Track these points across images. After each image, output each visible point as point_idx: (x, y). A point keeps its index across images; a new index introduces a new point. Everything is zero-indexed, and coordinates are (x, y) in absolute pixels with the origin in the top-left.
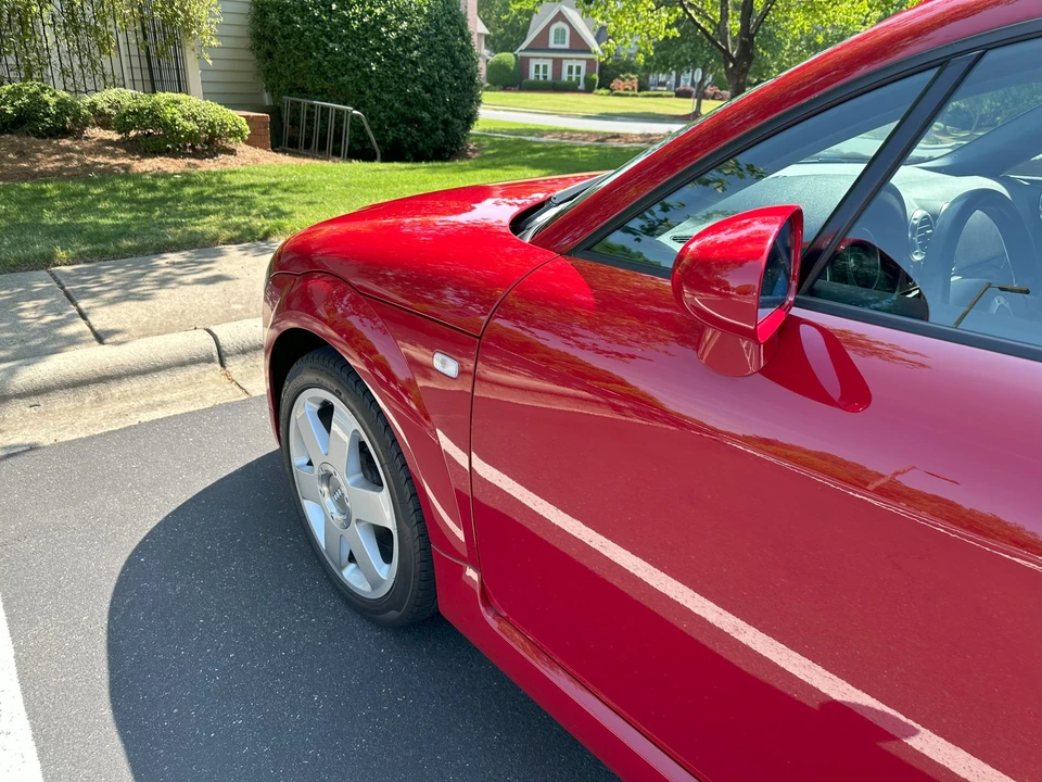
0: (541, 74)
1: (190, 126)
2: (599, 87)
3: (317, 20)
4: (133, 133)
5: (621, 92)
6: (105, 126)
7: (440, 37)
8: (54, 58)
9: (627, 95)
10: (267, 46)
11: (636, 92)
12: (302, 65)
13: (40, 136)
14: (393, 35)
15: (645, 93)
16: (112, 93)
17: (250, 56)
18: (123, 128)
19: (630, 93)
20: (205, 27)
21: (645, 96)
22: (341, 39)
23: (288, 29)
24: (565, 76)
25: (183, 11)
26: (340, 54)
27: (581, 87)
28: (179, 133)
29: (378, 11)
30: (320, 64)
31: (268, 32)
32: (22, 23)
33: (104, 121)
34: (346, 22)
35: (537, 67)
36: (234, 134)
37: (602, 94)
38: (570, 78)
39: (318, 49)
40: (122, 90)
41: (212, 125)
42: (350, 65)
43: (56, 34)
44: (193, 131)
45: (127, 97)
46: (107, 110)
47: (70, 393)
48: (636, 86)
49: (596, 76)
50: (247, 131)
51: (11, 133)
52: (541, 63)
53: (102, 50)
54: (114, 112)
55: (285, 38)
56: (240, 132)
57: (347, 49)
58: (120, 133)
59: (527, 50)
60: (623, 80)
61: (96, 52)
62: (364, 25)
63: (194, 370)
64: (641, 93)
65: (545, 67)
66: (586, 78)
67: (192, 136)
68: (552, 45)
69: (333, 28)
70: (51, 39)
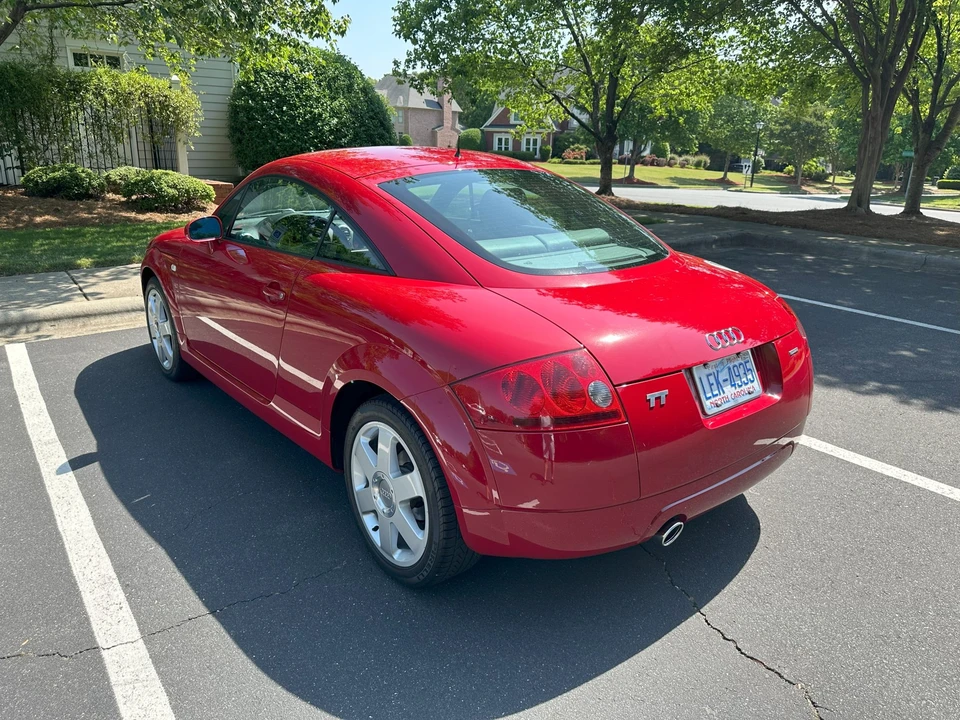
0: (503, 146)
1: (172, 191)
2: (553, 157)
3: (273, 118)
4: (134, 197)
5: (571, 160)
6: (116, 192)
7: (363, 129)
8: (85, 147)
9: (576, 163)
10: (238, 135)
11: (584, 161)
12: (261, 148)
13: (70, 199)
14: (327, 128)
15: (592, 161)
16: (122, 170)
17: (228, 141)
18: (128, 194)
19: (579, 161)
20: (191, 123)
21: (591, 164)
22: (290, 131)
23: (252, 124)
24: (524, 148)
25: (175, 114)
26: (288, 141)
27: (538, 156)
28: (164, 197)
29: (316, 111)
30: (274, 148)
31: (239, 126)
32: (64, 123)
33: (114, 187)
34: (293, 119)
35: (500, 140)
36: (203, 197)
37: (555, 163)
38: (528, 149)
39: (273, 138)
40: (130, 167)
41: (187, 191)
42: (295, 148)
43: (86, 130)
44: (174, 195)
45: (131, 172)
46: (118, 181)
47: (70, 321)
48: (584, 155)
49: (550, 147)
50: (214, 195)
51: (52, 197)
52: (504, 137)
53: (117, 140)
54: (123, 183)
55: (250, 130)
56: (208, 196)
57: (293, 138)
58: (124, 197)
59: (491, 126)
60: (573, 150)
61: (113, 143)
62: (306, 120)
63: (134, 314)
64: (588, 161)
65: (507, 140)
66: (541, 149)
67: (173, 199)
68: (512, 122)
69: (284, 122)
70: (83, 133)
